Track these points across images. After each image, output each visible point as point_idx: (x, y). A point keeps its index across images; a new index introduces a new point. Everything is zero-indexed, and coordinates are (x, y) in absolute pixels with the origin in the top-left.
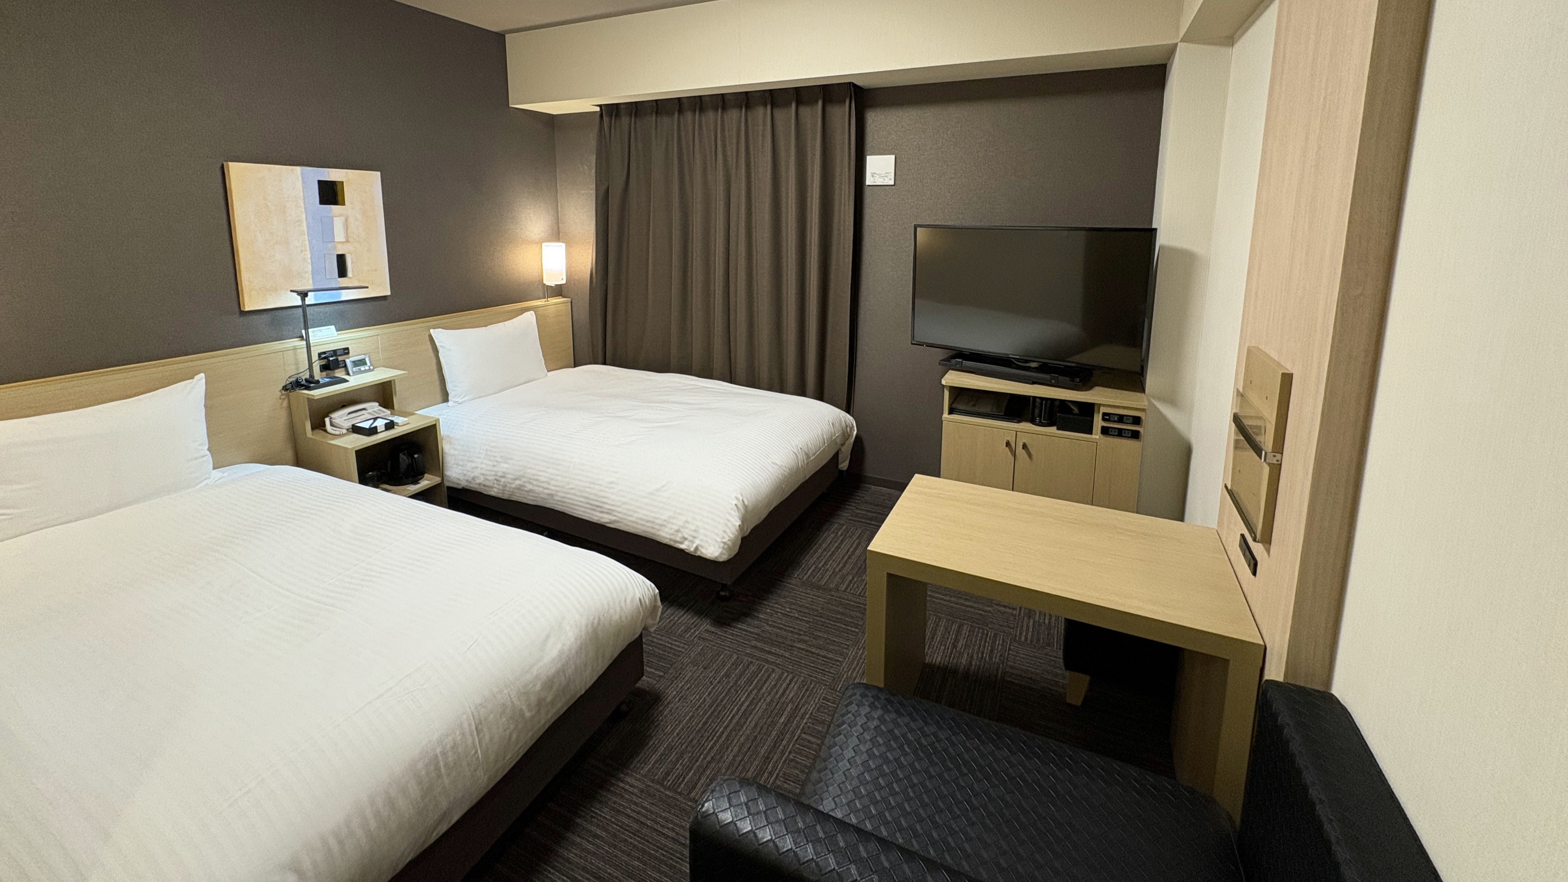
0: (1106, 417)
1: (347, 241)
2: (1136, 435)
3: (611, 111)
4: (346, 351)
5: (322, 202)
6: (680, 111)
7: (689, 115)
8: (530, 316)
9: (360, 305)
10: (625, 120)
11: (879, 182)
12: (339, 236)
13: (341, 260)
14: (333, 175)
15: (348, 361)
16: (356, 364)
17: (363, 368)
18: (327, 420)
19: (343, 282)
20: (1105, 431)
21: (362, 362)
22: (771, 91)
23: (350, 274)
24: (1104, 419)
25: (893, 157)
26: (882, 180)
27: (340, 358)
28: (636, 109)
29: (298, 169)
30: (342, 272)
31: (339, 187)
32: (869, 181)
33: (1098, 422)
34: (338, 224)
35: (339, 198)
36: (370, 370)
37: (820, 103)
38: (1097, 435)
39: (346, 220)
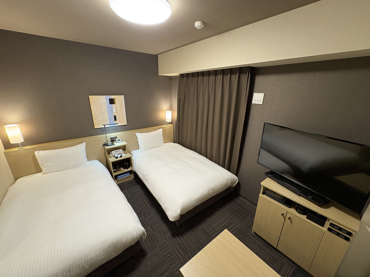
0: (331, 224)
1: (116, 112)
2: (347, 239)
3: (182, 76)
4: (116, 137)
5: (110, 103)
6: (198, 76)
7: (200, 77)
8: (161, 130)
9: (120, 127)
10: (185, 78)
11: (257, 103)
12: (114, 111)
13: (115, 117)
14: (112, 97)
15: (117, 140)
16: (118, 140)
17: (119, 141)
18: (111, 153)
19: (116, 122)
20: (329, 230)
21: (120, 140)
22: (223, 70)
23: (117, 120)
24: (330, 225)
25: (263, 94)
26: (258, 102)
27: (114, 139)
28: (188, 75)
29: (104, 96)
30: (115, 120)
31: (114, 100)
32: (253, 102)
33: (327, 224)
34: (114, 109)
35: (114, 103)
36: (121, 142)
37: (238, 74)
38: (325, 229)
39: (116, 108)
